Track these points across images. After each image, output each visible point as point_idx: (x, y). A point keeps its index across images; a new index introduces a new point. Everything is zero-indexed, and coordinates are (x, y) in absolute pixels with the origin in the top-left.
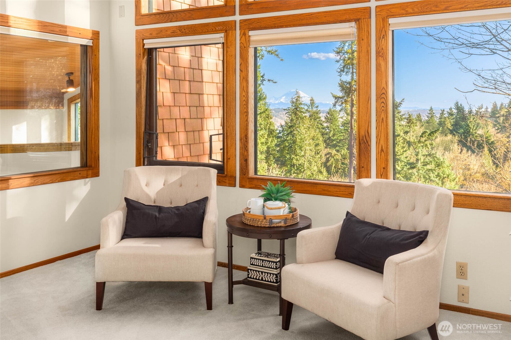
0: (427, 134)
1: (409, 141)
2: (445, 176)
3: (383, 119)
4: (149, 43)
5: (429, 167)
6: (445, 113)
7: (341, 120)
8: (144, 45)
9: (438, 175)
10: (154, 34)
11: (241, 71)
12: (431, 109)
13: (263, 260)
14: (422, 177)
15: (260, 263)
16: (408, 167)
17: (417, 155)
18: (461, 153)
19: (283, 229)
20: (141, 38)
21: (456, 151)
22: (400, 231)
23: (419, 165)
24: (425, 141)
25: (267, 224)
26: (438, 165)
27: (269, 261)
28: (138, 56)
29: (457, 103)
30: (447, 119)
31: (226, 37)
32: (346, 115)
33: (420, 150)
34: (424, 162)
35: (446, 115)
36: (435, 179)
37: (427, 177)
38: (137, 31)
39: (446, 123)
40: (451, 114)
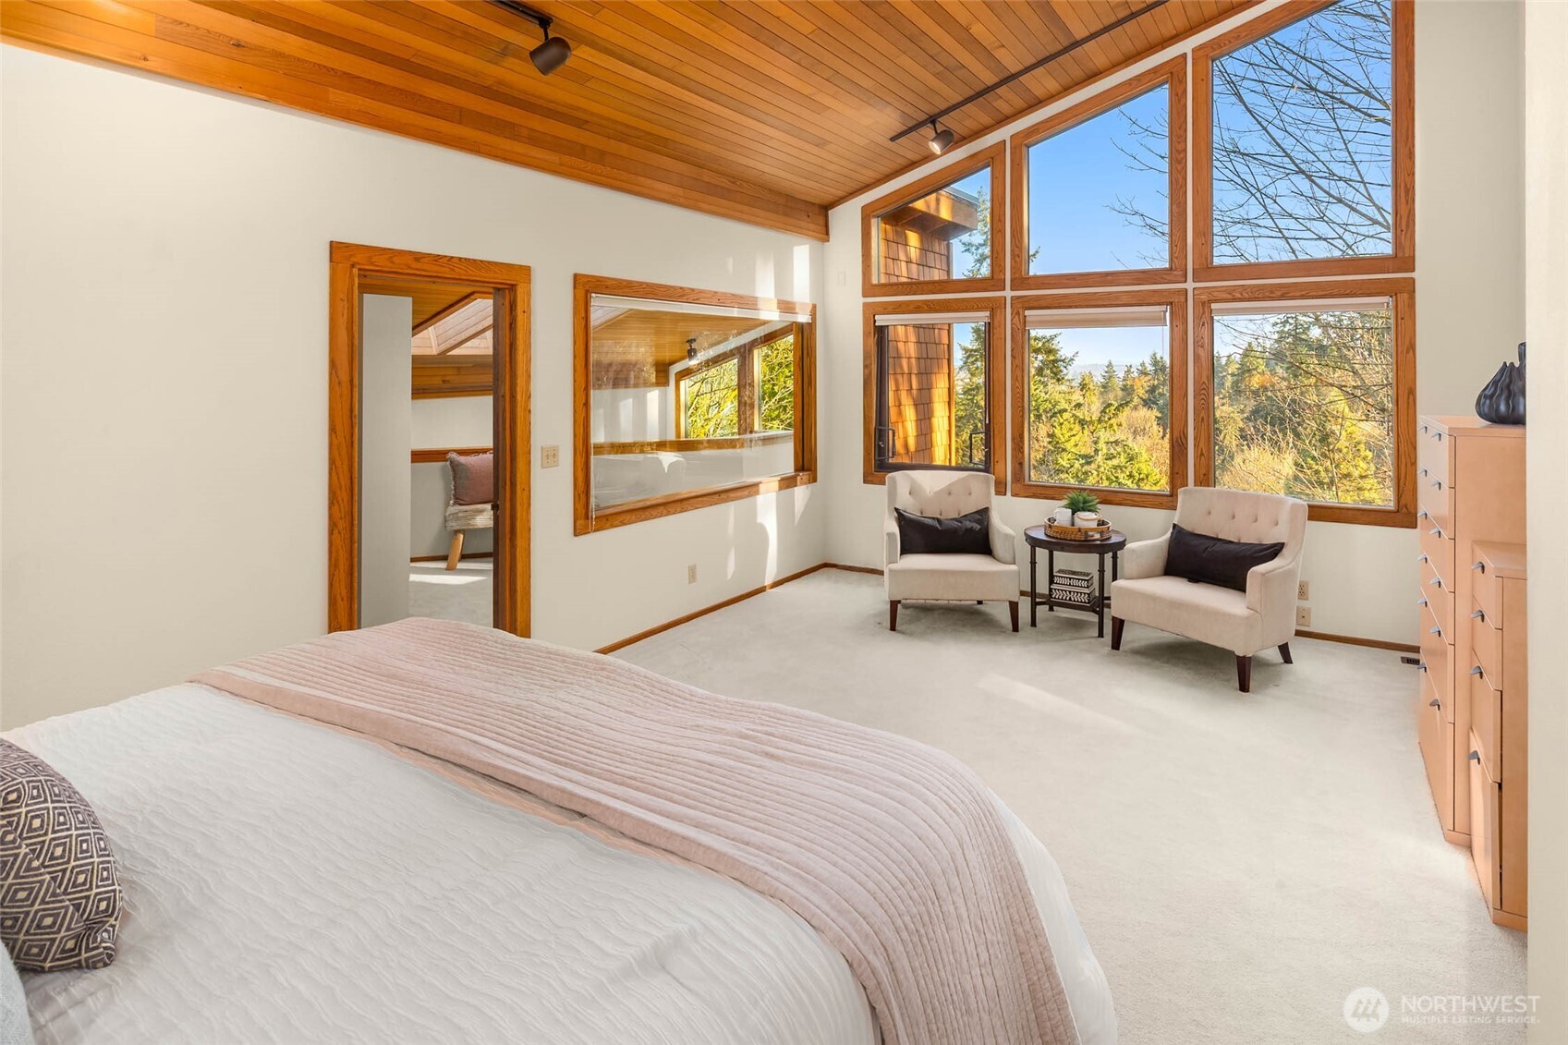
0: (1113, 408)
1: (1083, 420)
2: (1141, 476)
3: (1203, 419)
4: (882, 320)
5: (1115, 462)
6: (1132, 370)
7: (960, 383)
8: (875, 321)
9: (1131, 476)
10: (890, 309)
11: (1013, 357)
12: (1110, 365)
13: (1070, 579)
14: (1104, 478)
15: (1067, 581)
16: (1082, 461)
17: (1096, 443)
18: (1163, 438)
19: (1098, 542)
20: (870, 312)
21: (1155, 435)
22: (1239, 543)
23: (1099, 458)
24: (1110, 419)
25: (1080, 537)
26: (1131, 459)
27: (1079, 580)
28: (866, 335)
29: (1154, 355)
30: (1137, 380)
31: (992, 316)
32: (969, 376)
33: (1101, 434)
34: (1107, 454)
35: (1135, 373)
36: (1127, 482)
37: (1113, 477)
38: (865, 305)
39: (1135, 388)
40: (1143, 373)
